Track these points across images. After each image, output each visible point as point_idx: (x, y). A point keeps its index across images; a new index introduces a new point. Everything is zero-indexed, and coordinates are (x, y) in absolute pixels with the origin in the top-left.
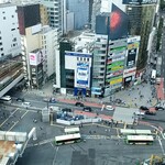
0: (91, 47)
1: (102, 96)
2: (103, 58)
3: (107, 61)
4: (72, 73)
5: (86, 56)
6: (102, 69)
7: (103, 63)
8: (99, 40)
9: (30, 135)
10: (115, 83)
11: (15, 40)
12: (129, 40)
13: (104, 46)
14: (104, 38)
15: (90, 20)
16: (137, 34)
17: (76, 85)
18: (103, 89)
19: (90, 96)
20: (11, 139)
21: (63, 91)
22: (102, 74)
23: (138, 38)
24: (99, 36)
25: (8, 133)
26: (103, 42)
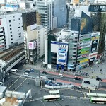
0: (68, 39)
1: (74, 70)
2: (75, 45)
3: (78, 48)
4: (55, 55)
5: (64, 44)
6: (75, 53)
7: (75, 49)
8: (73, 34)
9: (27, 94)
10: (83, 62)
11: (20, 33)
12: (92, 35)
13: (76, 38)
14: (76, 33)
15: (67, 21)
16: (98, 31)
17: (58, 63)
18: (75, 66)
19: (66, 70)
20: (15, 96)
21: (49, 66)
22: (75, 56)
23: (99, 33)
24: (73, 32)
25: (14, 92)
26: (75, 35)
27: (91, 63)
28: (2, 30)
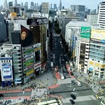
2: (19, 59)
3: (22, 60)
6: (20, 66)
7: (20, 62)
8: (15, 48)
10: (30, 73)
12: (34, 46)
13: (19, 51)
15: (8, 36)
17: (3, 80)
18: (23, 79)
22: (20, 69)
23: (40, 44)
24: (15, 45)
26: (18, 48)
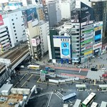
1: (79, 63)
2: (78, 38)
5: (66, 37)
6: (78, 45)
7: (78, 42)
8: (74, 27)
10: (88, 54)
11: (24, 31)
13: (78, 30)
17: (62, 56)
18: (80, 58)
19: (71, 63)
21: (54, 61)
22: (78, 49)
24: (74, 24)
25: (19, 89)
26: (77, 27)
27: (96, 54)
28: (5, 29)
